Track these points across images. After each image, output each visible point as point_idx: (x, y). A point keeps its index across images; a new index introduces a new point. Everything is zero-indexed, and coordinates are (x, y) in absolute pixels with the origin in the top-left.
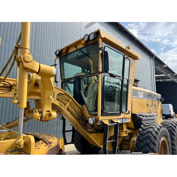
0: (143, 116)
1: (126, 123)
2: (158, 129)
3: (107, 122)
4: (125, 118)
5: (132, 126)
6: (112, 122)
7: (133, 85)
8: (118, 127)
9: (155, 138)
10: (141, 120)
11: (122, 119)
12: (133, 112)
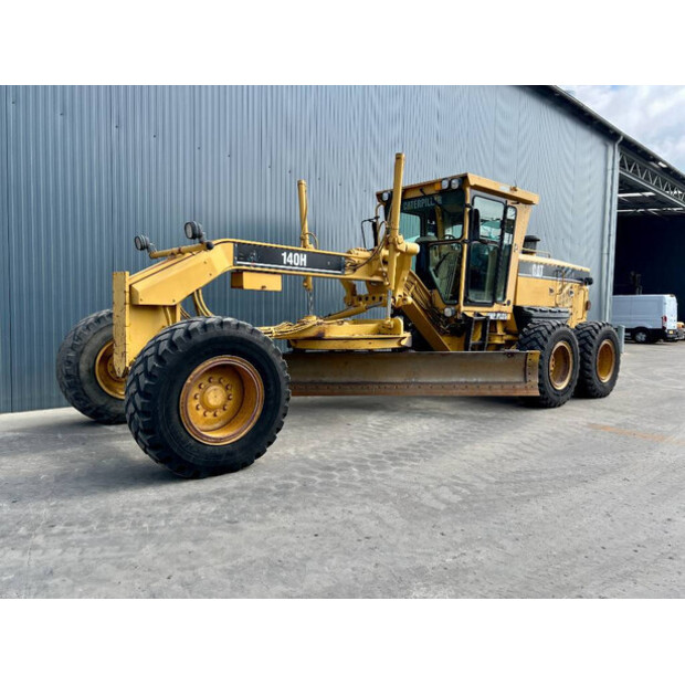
0: (535, 310)
1: (504, 322)
2: (549, 333)
3: (470, 315)
4: (501, 312)
5: (514, 328)
6: (479, 315)
7: (524, 252)
8: (488, 325)
9: (546, 339)
10: (530, 316)
11: (496, 313)
12: (518, 304)
